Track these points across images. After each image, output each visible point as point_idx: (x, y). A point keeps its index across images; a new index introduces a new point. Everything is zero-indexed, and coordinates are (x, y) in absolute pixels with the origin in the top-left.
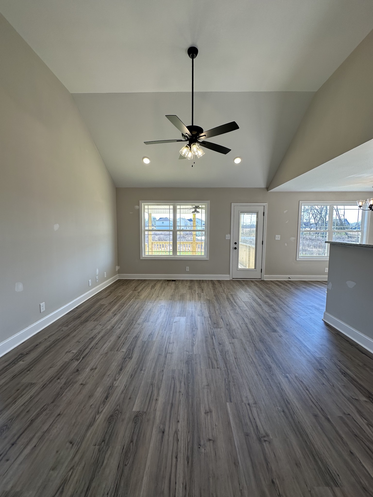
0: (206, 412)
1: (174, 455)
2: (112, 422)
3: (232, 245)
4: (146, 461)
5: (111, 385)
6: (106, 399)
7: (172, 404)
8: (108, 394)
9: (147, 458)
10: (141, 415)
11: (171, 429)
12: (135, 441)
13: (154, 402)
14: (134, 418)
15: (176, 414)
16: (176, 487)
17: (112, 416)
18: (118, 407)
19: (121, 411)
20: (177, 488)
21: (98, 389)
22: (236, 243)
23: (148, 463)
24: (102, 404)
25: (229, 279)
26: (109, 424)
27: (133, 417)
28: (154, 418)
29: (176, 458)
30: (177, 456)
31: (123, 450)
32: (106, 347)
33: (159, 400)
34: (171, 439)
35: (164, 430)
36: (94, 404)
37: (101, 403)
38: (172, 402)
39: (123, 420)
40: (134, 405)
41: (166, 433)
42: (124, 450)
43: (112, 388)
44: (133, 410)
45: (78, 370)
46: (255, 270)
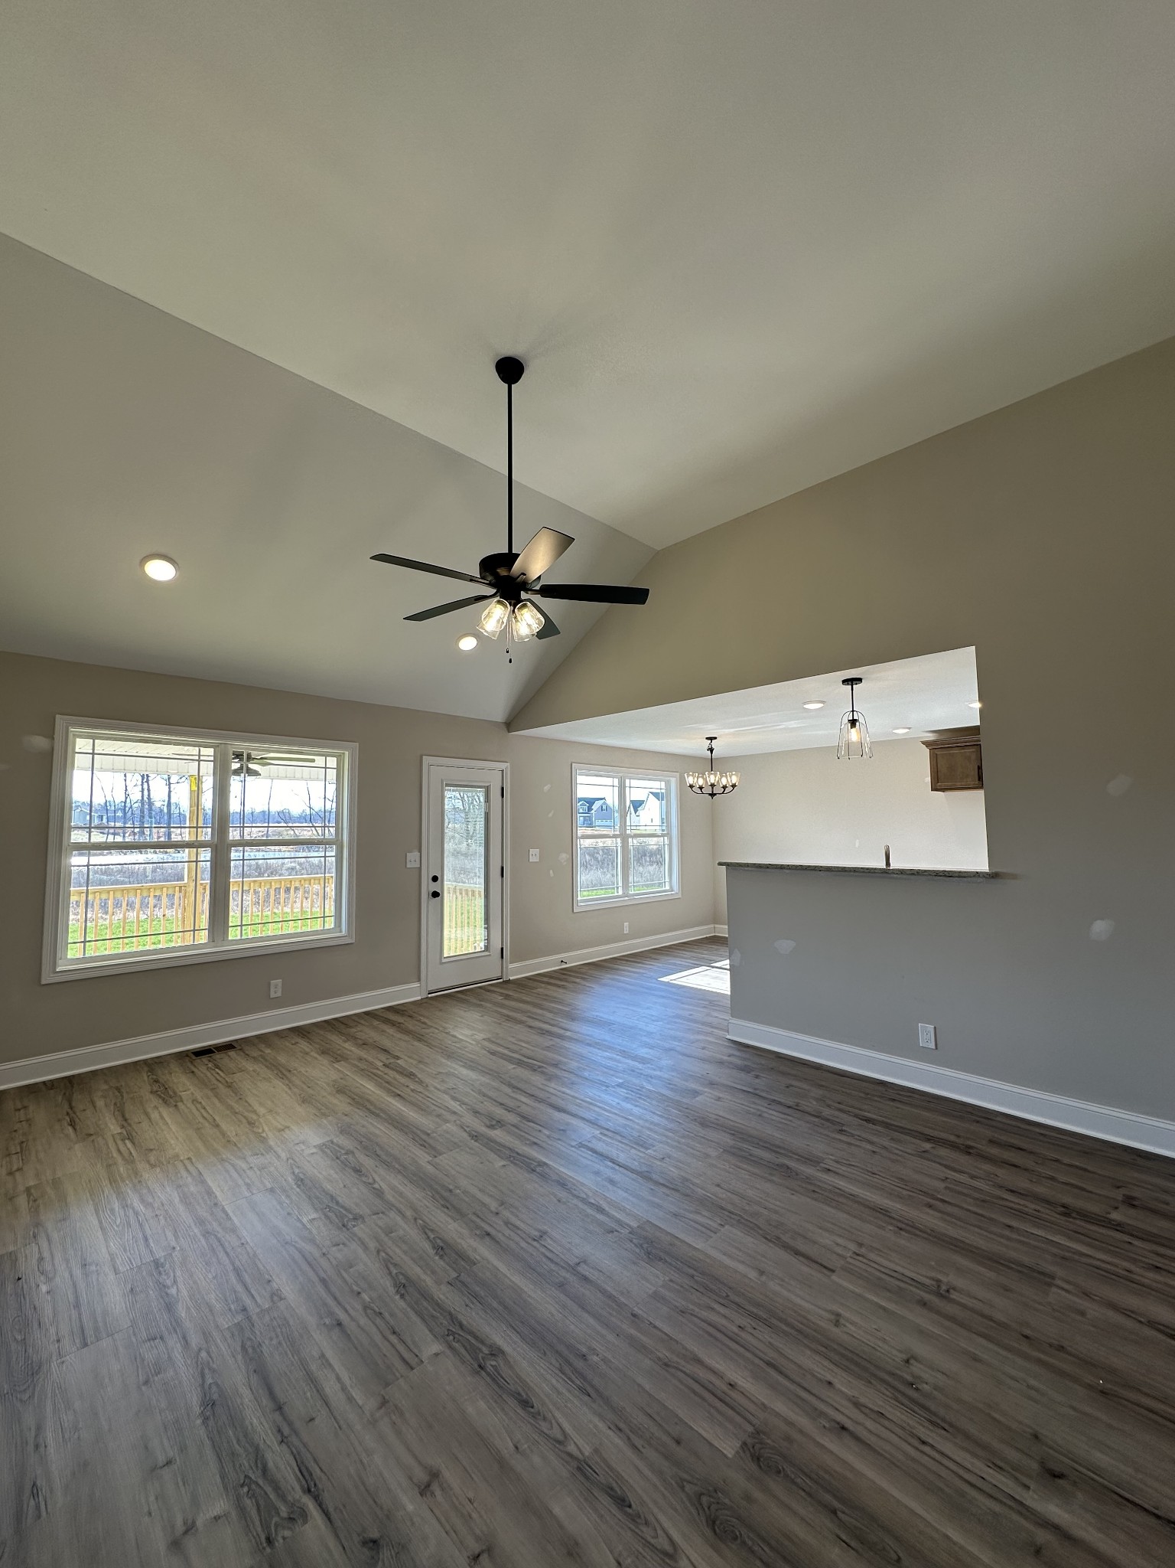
0: (834, 1321)
1: (916, 1443)
2: (738, 1533)
3: (428, 886)
4: (906, 1507)
5: (575, 1464)
6: (630, 1506)
7: (769, 1364)
8: (609, 1491)
9: (898, 1501)
10: (758, 1446)
11: (842, 1409)
12: (836, 1504)
13: (733, 1394)
14: (760, 1467)
15: (804, 1375)
16: (990, 1483)
17: (712, 1523)
18: (688, 1487)
19: (711, 1488)
20: (995, 1482)
21: (557, 1510)
22: (435, 879)
23: (913, 1505)
24: (644, 1529)
25: (419, 998)
26: (739, 1541)
27: (754, 1467)
28: (790, 1424)
29: (924, 1443)
30: (920, 1439)
31: (849, 1546)
32: (344, 1389)
33: (736, 1381)
34: (869, 1424)
35: (838, 1423)
36: (620, 1554)
37: (633, 1528)
38: (764, 1361)
39: (748, 1498)
40: (711, 1444)
41: (848, 1424)
42: (853, 1544)
43: (590, 1467)
44: (730, 1456)
45: (373, 1544)
46: (487, 953)
